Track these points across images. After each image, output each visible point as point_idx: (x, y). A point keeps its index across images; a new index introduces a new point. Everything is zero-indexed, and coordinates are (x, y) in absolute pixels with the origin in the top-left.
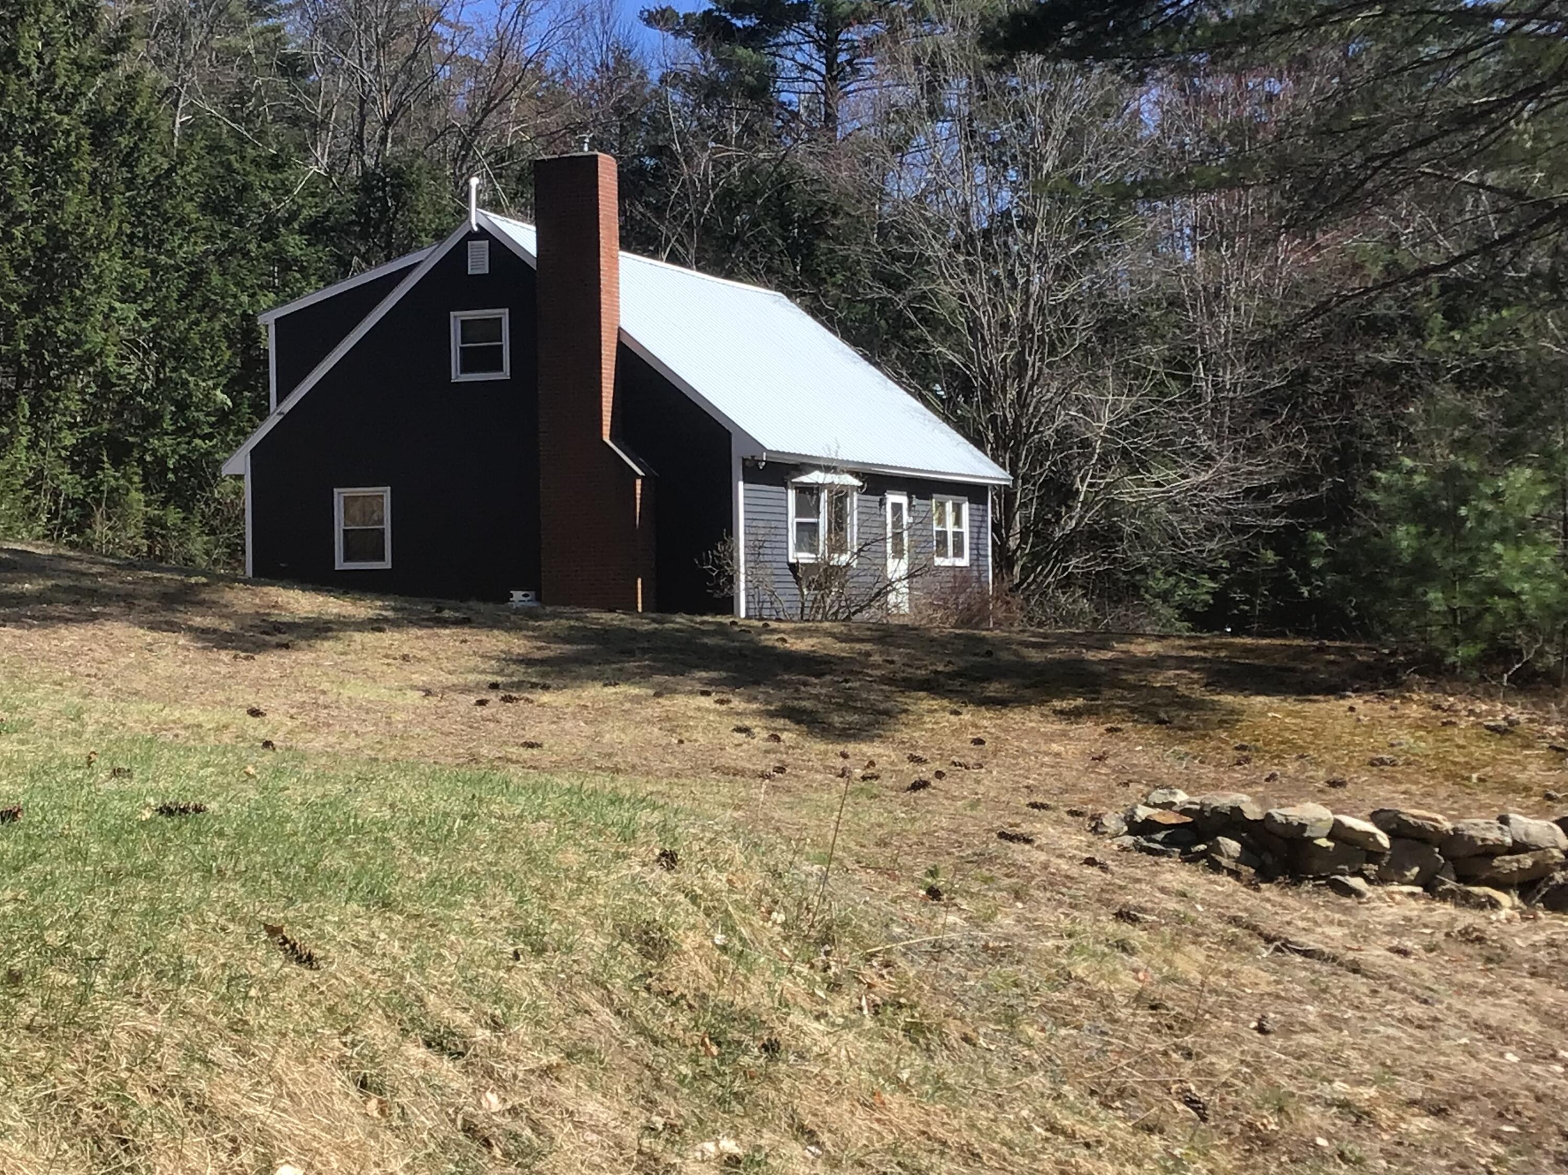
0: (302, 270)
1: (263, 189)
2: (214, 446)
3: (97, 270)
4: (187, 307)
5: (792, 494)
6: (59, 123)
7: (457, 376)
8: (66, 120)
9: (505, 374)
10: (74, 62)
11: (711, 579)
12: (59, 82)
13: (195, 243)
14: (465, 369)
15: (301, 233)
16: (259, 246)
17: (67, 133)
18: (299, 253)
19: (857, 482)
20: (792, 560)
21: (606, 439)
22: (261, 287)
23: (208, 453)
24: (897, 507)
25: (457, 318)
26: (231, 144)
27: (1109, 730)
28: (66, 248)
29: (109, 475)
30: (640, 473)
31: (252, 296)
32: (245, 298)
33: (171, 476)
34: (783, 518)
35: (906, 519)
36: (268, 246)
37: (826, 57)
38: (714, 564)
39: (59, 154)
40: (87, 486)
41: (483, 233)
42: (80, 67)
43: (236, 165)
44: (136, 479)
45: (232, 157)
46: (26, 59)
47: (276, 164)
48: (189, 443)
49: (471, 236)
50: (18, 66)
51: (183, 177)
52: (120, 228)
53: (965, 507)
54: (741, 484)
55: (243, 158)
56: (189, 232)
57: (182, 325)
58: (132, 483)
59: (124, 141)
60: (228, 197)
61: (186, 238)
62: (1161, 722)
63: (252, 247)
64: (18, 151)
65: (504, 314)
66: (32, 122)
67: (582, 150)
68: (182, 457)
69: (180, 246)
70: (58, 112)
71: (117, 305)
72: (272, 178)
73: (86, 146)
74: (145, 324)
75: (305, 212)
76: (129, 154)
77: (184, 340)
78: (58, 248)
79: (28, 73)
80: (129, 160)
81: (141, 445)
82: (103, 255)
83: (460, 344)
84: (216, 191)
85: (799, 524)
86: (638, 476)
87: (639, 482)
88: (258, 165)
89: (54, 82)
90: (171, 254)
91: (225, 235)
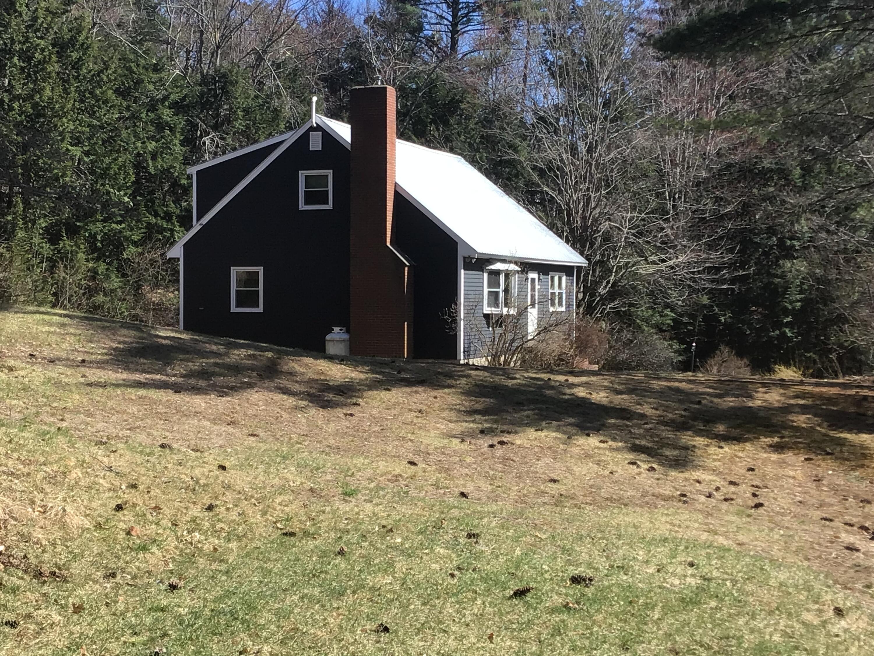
0: (171, 129)
1: (149, 82)
2: (124, 228)
3: (61, 129)
4: (111, 151)
5: (486, 275)
6: (38, 45)
7: (302, 206)
8: (43, 43)
9: (330, 206)
10: (47, 10)
11: (448, 323)
12: (40, 21)
13: (113, 113)
14: (307, 203)
15: (170, 108)
16: (147, 115)
17: (43, 50)
18: (169, 119)
19: (518, 268)
20: (485, 312)
21: (388, 244)
22: (148, 138)
23: (120, 232)
24: (533, 280)
25: (302, 174)
26: (132, 57)
27: (806, 459)
28: (44, 116)
29: (66, 243)
30: (407, 264)
31: (144, 143)
32: (139, 144)
33: (99, 244)
34: (481, 289)
35: (537, 287)
36: (152, 115)
37: (452, 11)
38: (450, 316)
39: (39, 61)
40: (54, 250)
41: (319, 128)
42: (51, 12)
43: (135, 69)
44: (82, 246)
45: (132, 65)
46: (20, 7)
47: (156, 69)
48: (110, 226)
49: (311, 129)
50: (16, 11)
51: (107, 76)
52: (74, 105)
53: (564, 278)
54: (462, 271)
55: (138, 65)
56: (110, 107)
57: (107, 160)
58: (80, 249)
59: (75, 55)
60: (129, 87)
61: (108, 111)
62: (828, 454)
63: (143, 115)
64: (15, 59)
65: (330, 173)
66: (24, 44)
67: (377, 84)
68: (105, 234)
69: (104, 115)
70: (38, 38)
71: (70, 148)
72: (155, 77)
73: (54, 58)
74: (86, 159)
75: (172, 96)
76: (76, 63)
77: (108, 168)
78: (39, 116)
79: (21, 15)
80: (77, 65)
81: (84, 227)
82: (64, 120)
83: (304, 189)
84: (123, 84)
85: (489, 292)
86: (406, 265)
87: (406, 269)
88: (147, 69)
89: (36, 21)
90: (99, 119)
91: (128, 108)
